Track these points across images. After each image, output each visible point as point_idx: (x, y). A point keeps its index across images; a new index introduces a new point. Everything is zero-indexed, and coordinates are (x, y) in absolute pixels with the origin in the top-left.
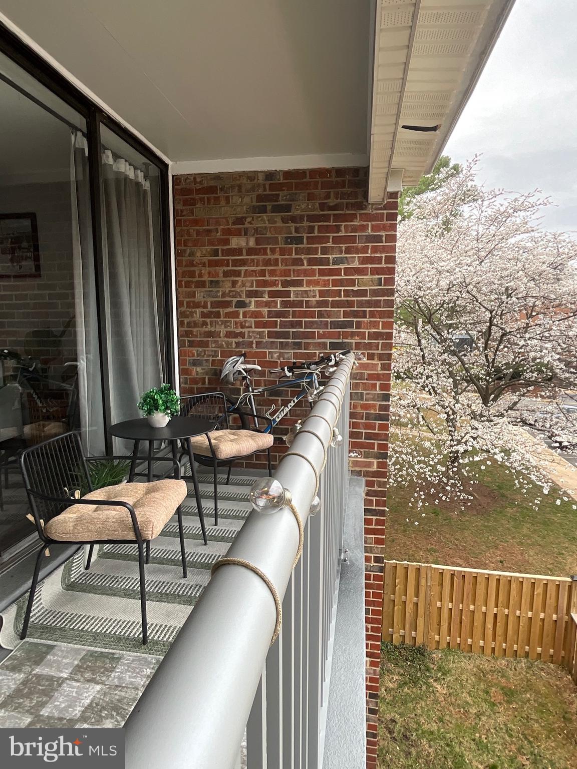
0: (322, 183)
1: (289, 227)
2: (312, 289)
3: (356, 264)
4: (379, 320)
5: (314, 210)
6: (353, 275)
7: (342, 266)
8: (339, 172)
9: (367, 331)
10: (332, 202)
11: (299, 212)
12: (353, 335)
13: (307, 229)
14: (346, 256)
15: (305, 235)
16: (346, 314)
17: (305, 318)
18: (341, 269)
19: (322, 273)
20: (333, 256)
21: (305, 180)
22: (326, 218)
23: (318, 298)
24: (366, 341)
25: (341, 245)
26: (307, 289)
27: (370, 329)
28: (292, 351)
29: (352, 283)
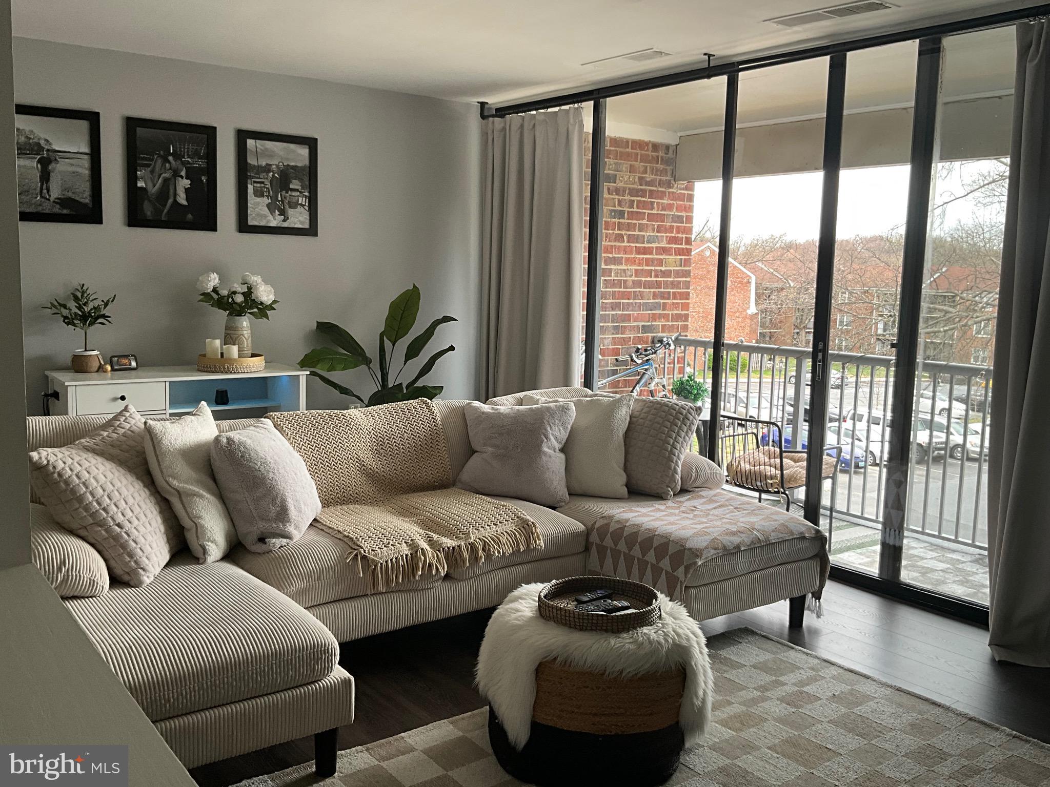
0: (641, 155)
1: (614, 199)
2: (629, 268)
3: (664, 244)
4: (679, 301)
5: (634, 184)
6: (662, 255)
7: (654, 245)
8: (655, 147)
9: (670, 313)
10: (649, 177)
11: (621, 185)
12: (660, 316)
13: (628, 203)
14: (657, 234)
15: (626, 209)
16: (655, 296)
17: (623, 299)
18: (653, 247)
19: (639, 251)
20: (648, 234)
21: (627, 150)
22: (642, 193)
23: (633, 278)
24: (670, 323)
25: (654, 223)
26: (625, 268)
27: (673, 310)
28: (611, 336)
29: (660, 262)
